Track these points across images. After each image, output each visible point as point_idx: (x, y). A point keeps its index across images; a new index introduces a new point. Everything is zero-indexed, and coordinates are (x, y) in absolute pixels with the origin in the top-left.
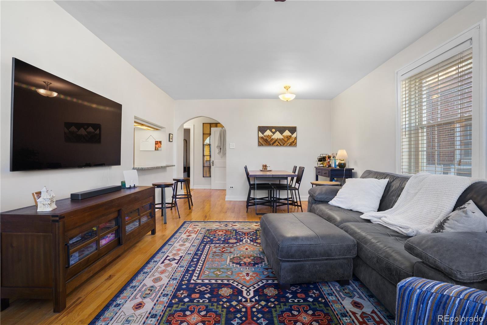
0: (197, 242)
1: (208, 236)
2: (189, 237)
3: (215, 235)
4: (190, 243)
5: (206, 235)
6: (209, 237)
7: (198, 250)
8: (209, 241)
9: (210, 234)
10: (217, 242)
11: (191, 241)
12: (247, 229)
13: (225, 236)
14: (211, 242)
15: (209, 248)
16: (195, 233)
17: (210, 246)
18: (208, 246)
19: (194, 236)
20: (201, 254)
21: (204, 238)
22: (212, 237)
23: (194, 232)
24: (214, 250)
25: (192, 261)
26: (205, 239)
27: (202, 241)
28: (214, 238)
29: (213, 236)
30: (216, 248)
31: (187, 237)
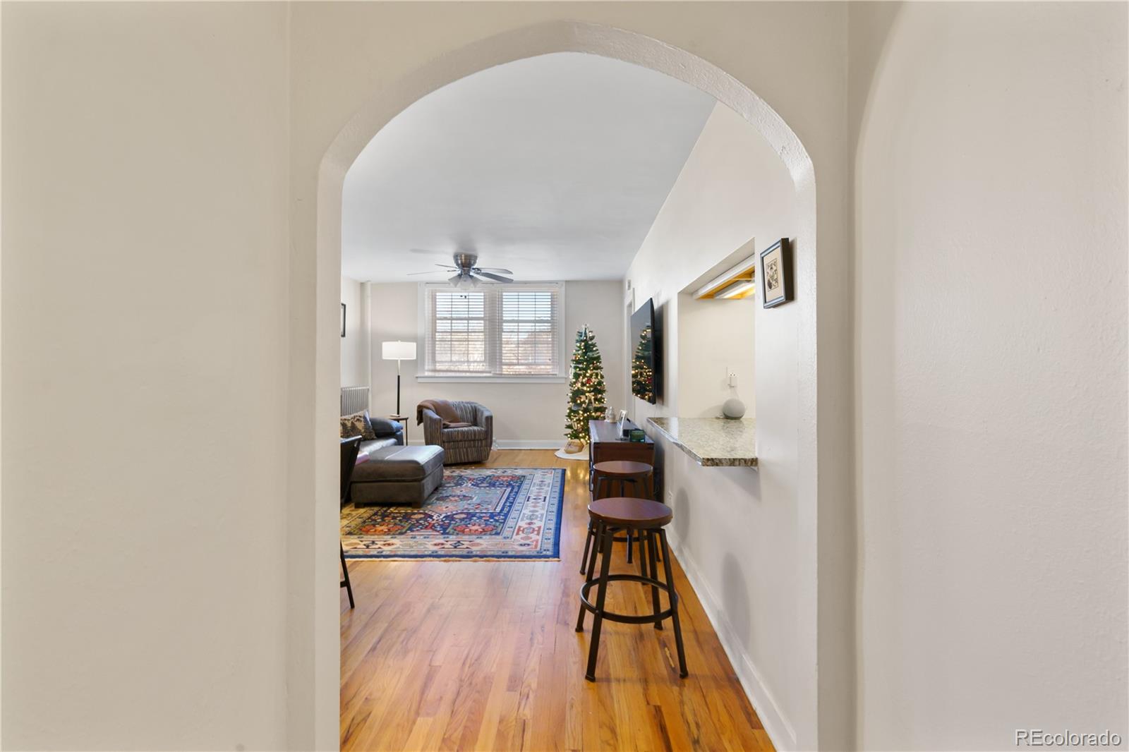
0: (513, 514)
1: (498, 524)
2: (528, 521)
3: (486, 525)
4: (524, 514)
5: (502, 525)
6: (497, 521)
7: (510, 507)
8: (496, 516)
9: (494, 526)
10: (484, 515)
11: (523, 516)
12: (418, 537)
13: (469, 524)
14: (492, 516)
15: (496, 508)
16: (522, 529)
17: (495, 510)
18: (498, 510)
19: (523, 524)
20: (505, 503)
21: (505, 520)
22: (491, 522)
23: (524, 529)
24: (490, 506)
25: (514, 498)
26: (502, 519)
27: (506, 515)
28: (488, 520)
29: (489, 523)
30: (486, 508)
31: (533, 521)
